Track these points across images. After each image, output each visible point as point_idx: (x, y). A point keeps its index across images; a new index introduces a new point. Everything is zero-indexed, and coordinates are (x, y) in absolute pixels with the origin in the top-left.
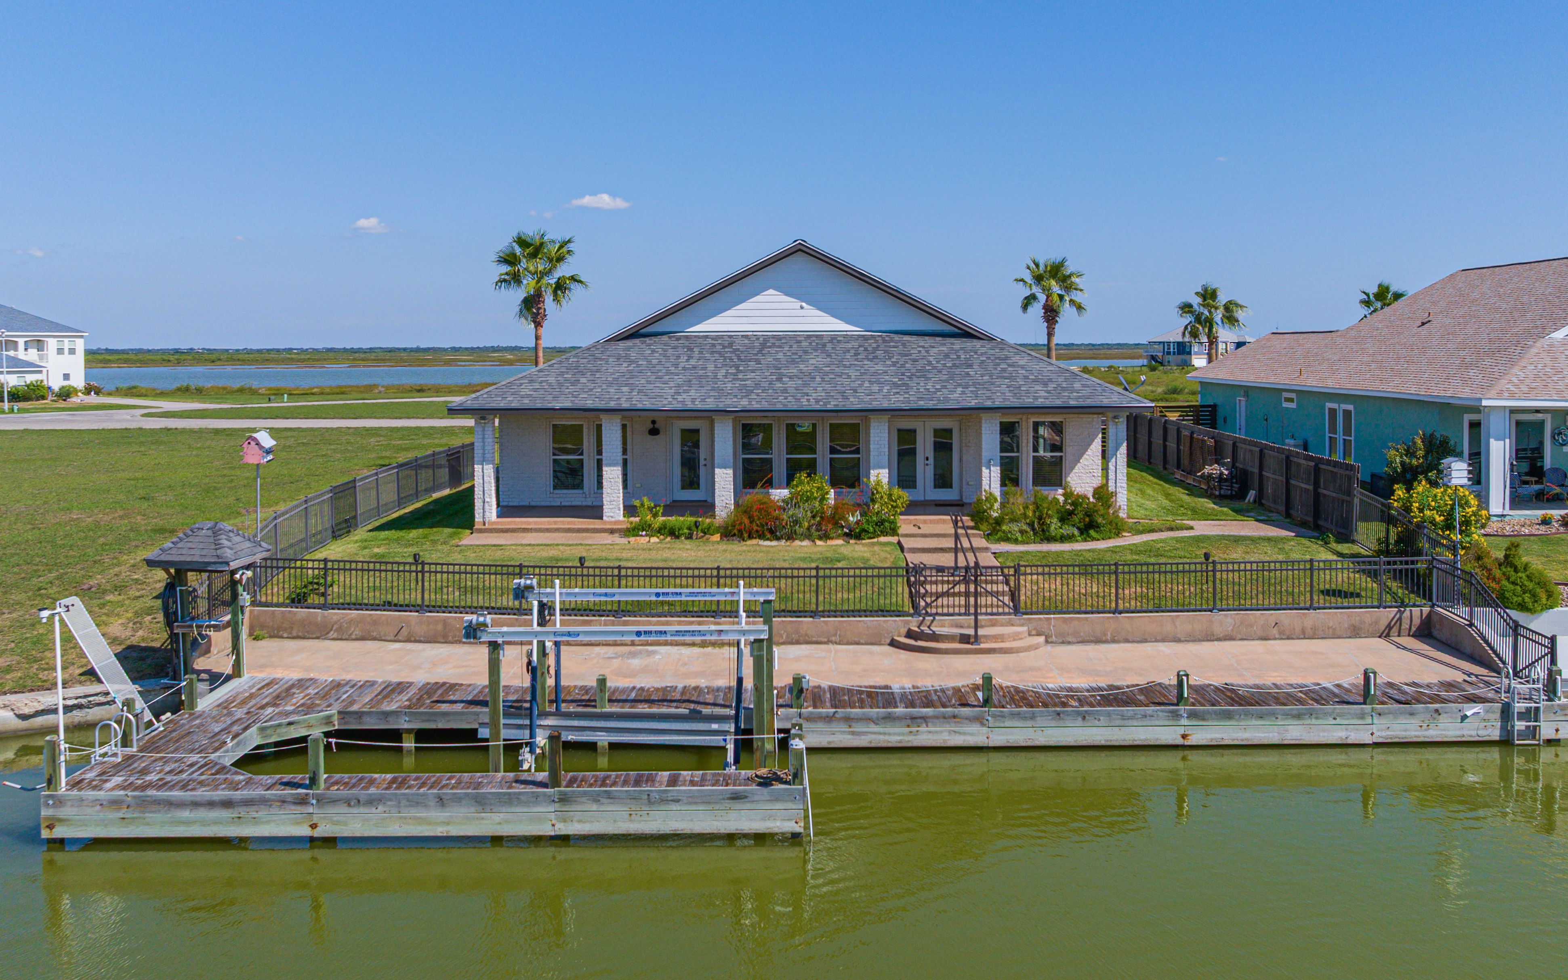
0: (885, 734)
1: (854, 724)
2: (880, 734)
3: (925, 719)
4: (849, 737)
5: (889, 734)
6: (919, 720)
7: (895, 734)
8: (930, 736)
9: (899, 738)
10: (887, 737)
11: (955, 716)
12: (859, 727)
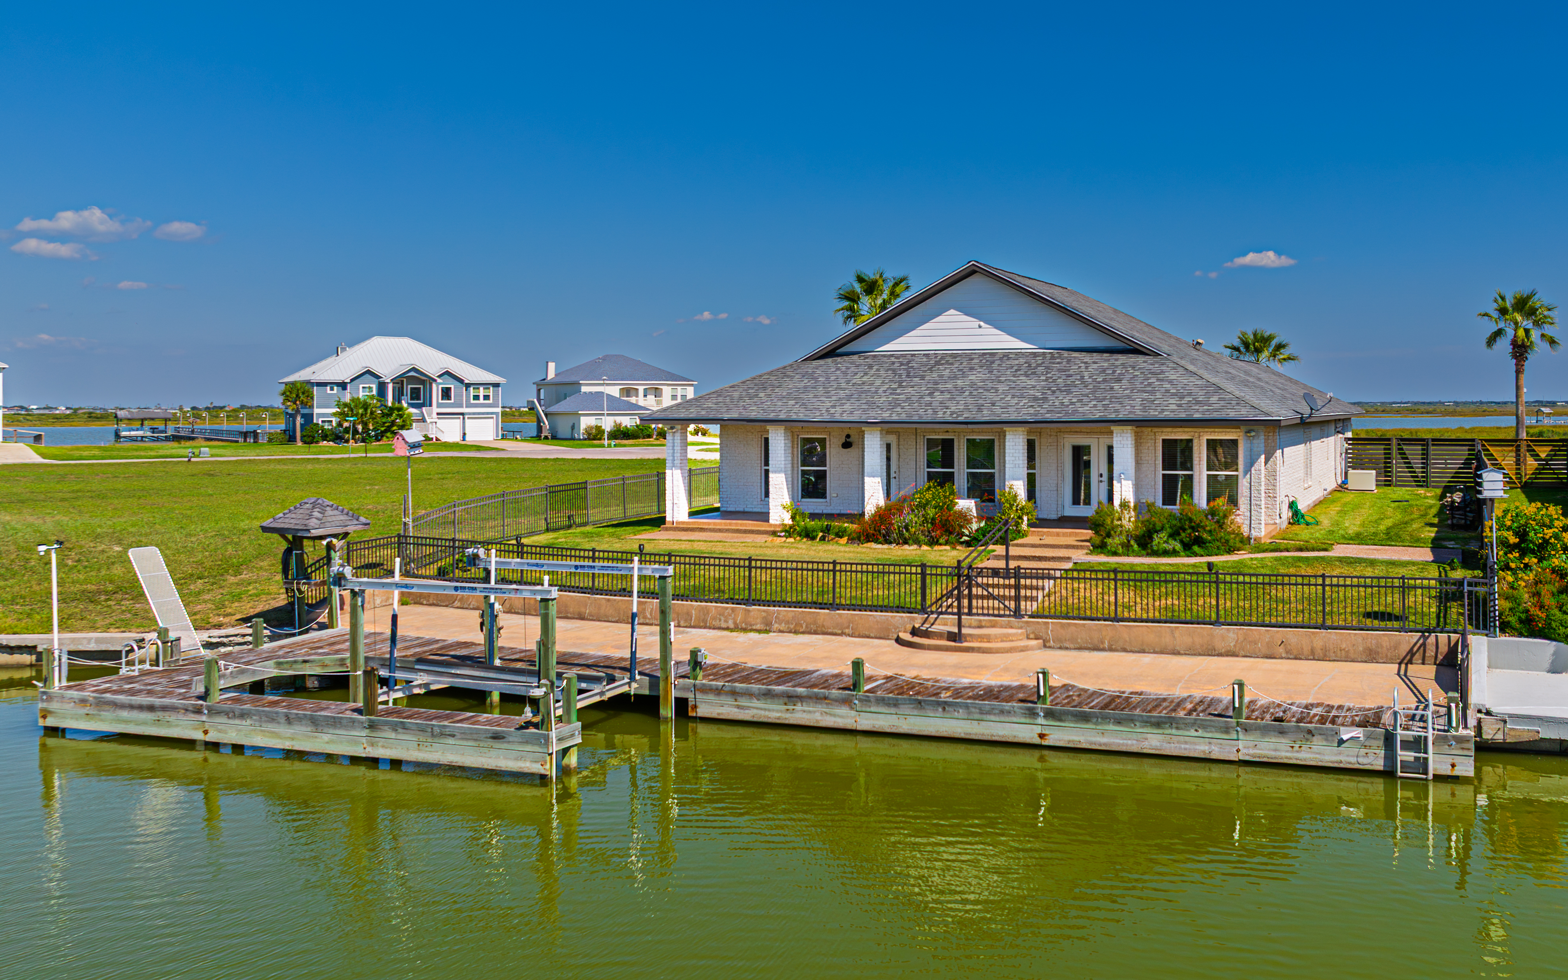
0: (765, 710)
1: (739, 699)
2: (761, 709)
3: (800, 698)
4: (736, 710)
5: (769, 710)
6: (795, 699)
7: (773, 710)
8: (805, 716)
9: (778, 715)
10: (767, 713)
11: (826, 698)
12: (743, 702)
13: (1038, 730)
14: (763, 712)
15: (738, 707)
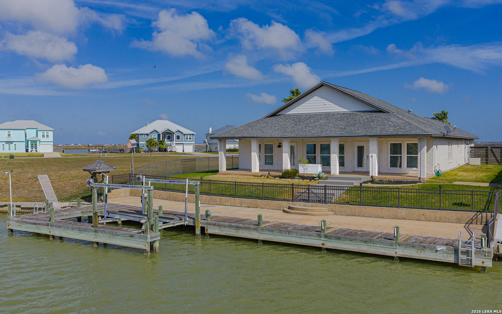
0: (229, 231)
1: (221, 228)
2: (228, 231)
3: (240, 228)
4: (220, 231)
5: (231, 232)
6: (239, 228)
7: (232, 232)
8: (242, 234)
9: (234, 233)
10: (230, 233)
11: (249, 228)
12: (222, 229)
13: (322, 242)
14: (228, 232)
15: (221, 230)
